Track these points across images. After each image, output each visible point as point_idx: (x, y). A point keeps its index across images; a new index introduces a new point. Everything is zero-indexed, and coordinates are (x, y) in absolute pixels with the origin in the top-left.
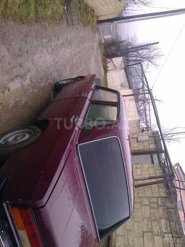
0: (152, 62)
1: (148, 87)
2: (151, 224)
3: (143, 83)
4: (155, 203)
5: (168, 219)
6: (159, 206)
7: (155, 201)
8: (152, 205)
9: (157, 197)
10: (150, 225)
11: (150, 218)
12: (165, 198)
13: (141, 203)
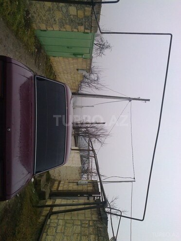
0: (98, 140)
1: (92, 148)
2: (81, 237)
3: (89, 145)
4: (87, 224)
5: (98, 235)
6: (89, 226)
7: (87, 222)
8: (83, 225)
9: (89, 221)
10: (79, 239)
11: (80, 233)
12: (97, 221)
13: (73, 223)
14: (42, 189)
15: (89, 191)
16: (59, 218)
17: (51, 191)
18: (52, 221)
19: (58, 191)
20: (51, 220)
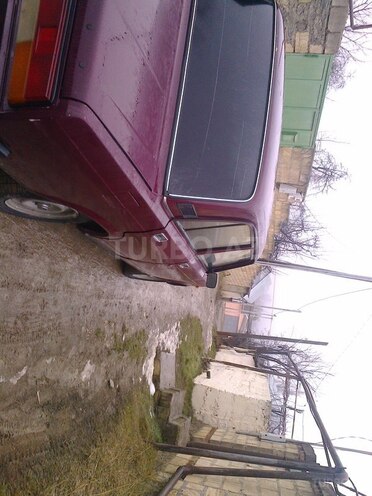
14: (170, 420)
15: (288, 456)
16: (206, 483)
17: (192, 439)
18: (188, 486)
19: (209, 441)
20: (186, 483)
